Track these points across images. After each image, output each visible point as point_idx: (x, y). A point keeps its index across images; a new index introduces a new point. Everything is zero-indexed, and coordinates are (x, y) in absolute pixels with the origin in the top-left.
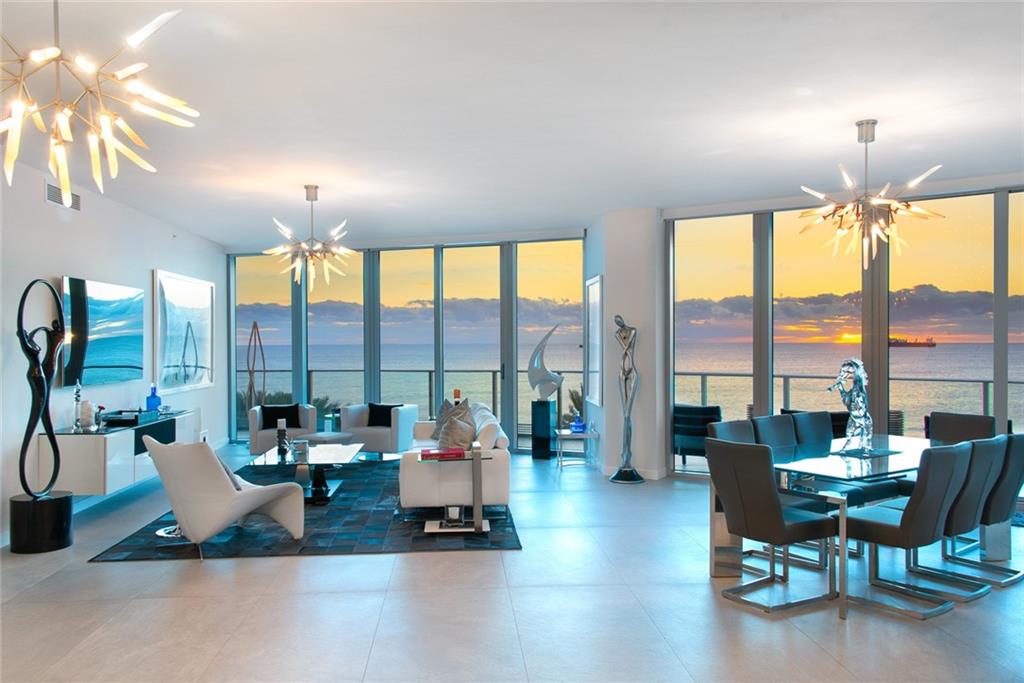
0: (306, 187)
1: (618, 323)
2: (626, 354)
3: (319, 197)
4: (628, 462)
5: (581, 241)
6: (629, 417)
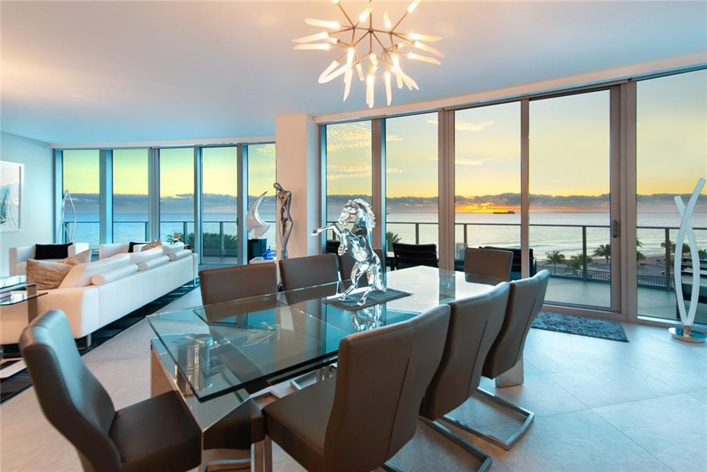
1: (277, 188)
2: (283, 208)
6: (285, 250)
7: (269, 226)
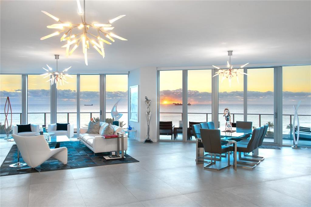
0: (55, 55)
1: (146, 99)
2: (148, 107)
3: (59, 58)
4: (149, 137)
5: (127, 75)
6: (149, 125)
7: (122, 114)
